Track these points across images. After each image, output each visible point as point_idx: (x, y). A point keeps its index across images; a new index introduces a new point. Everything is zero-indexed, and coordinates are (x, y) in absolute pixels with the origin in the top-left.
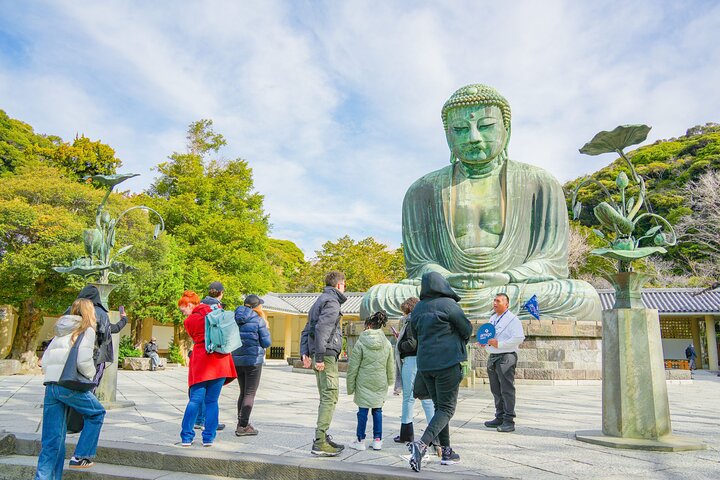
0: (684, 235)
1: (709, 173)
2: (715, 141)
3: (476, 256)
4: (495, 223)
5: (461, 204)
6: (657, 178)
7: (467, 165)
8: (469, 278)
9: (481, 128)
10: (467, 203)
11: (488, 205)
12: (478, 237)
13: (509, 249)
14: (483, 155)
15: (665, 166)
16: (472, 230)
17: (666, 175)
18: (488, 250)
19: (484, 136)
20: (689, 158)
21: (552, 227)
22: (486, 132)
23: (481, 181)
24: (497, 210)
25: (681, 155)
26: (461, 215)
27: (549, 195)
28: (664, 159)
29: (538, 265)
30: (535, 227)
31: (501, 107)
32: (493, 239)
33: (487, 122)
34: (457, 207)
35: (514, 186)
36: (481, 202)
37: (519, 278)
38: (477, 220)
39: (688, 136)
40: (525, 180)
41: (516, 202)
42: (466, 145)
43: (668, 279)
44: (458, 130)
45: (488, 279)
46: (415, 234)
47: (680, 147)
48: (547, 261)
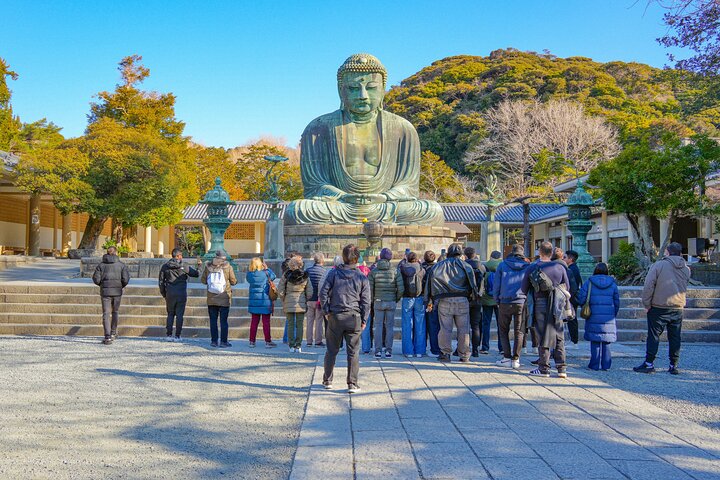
0: (483, 155)
1: (507, 102)
2: (513, 68)
3: (361, 181)
4: (375, 158)
5: (350, 142)
6: (463, 98)
7: (354, 113)
8: (362, 197)
9: (368, 88)
10: (354, 142)
11: (370, 145)
12: (362, 168)
13: (383, 178)
14: (368, 108)
15: (471, 87)
16: (358, 161)
17: (471, 96)
18: (370, 177)
19: (370, 95)
20: (490, 82)
21: (411, 162)
22: (371, 92)
23: (363, 126)
24: (376, 149)
25: (484, 77)
26: (351, 150)
27: (410, 139)
28: (470, 81)
29: (401, 190)
30: (400, 161)
31: (383, 74)
32: (373, 169)
33: (372, 85)
34: (348, 145)
35: (387, 132)
36: (365, 141)
37: (393, 198)
38: (362, 155)
39: (490, 58)
40: (394, 128)
41: (389, 144)
42: (357, 100)
43: (472, 194)
44: (351, 89)
45: (374, 198)
46: (313, 163)
47: (484, 68)
48: (407, 186)
